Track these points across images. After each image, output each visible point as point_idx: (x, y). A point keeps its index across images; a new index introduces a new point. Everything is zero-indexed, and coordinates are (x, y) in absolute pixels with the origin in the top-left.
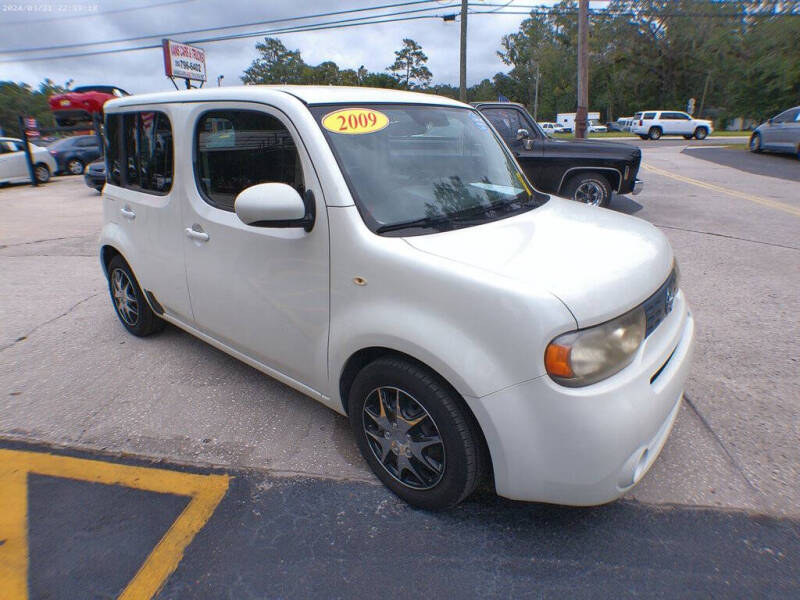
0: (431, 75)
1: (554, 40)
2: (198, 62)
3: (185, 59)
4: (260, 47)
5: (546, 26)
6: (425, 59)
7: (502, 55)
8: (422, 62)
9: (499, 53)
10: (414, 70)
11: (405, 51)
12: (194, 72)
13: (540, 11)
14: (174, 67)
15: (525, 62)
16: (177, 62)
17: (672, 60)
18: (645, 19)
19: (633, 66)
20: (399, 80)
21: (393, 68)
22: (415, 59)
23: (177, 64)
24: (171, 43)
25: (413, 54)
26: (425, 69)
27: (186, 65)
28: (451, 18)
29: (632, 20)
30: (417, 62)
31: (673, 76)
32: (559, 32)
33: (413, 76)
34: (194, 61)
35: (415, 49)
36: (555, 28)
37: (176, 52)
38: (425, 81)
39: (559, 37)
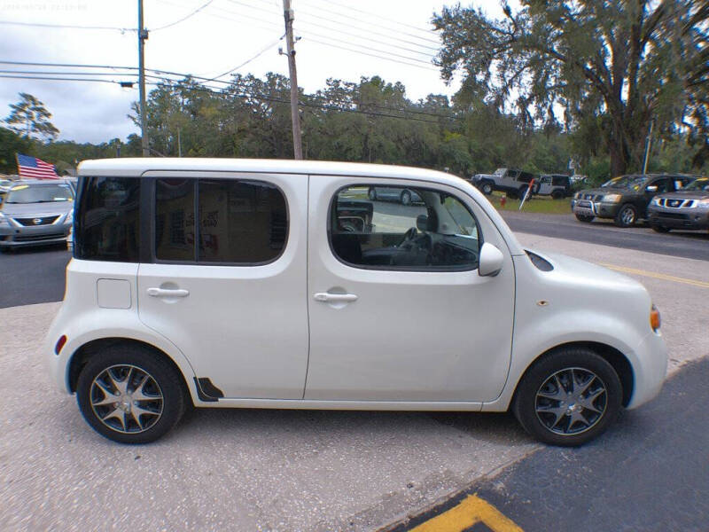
0: (57, 130)
1: (181, 110)
5: (172, 97)
6: (48, 115)
7: (133, 119)
8: (44, 118)
9: (129, 116)
10: (36, 125)
11: (23, 105)
13: (166, 83)
15: (156, 126)
17: (279, 133)
18: (256, 101)
19: (251, 135)
20: (19, 134)
21: (9, 121)
22: (35, 114)
25: (33, 109)
26: (49, 124)
28: (130, 85)
29: (247, 101)
30: (39, 116)
31: (282, 144)
32: (185, 104)
33: (34, 131)
35: (34, 104)
36: (181, 100)
38: (50, 136)
39: (186, 107)
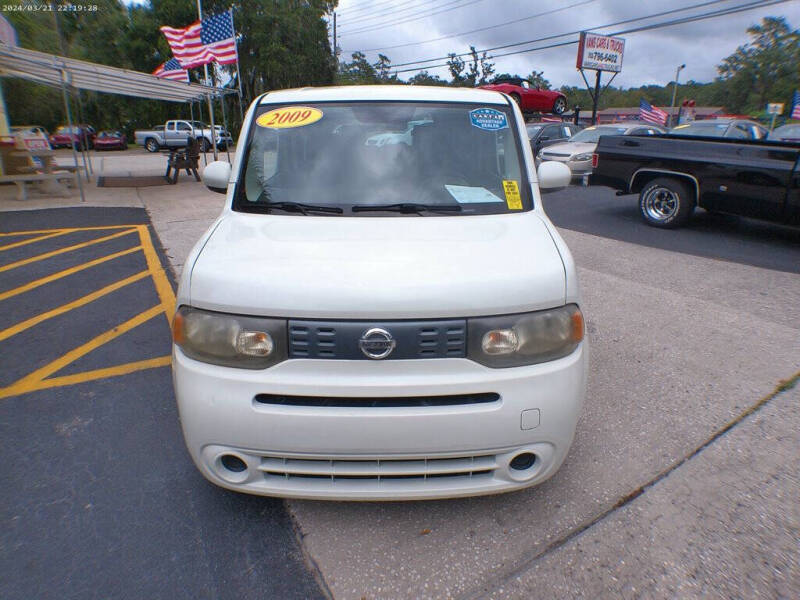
2: (614, 53)
3: (600, 50)
4: (754, 30)
12: (608, 63)
14: (586, 59)
16: (590, 54)
23: (591, 56)
24: (588, 36)
27: (600, 57)
34: (610, 52)
37: (592, 44)
